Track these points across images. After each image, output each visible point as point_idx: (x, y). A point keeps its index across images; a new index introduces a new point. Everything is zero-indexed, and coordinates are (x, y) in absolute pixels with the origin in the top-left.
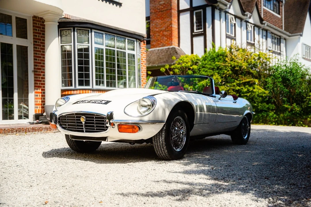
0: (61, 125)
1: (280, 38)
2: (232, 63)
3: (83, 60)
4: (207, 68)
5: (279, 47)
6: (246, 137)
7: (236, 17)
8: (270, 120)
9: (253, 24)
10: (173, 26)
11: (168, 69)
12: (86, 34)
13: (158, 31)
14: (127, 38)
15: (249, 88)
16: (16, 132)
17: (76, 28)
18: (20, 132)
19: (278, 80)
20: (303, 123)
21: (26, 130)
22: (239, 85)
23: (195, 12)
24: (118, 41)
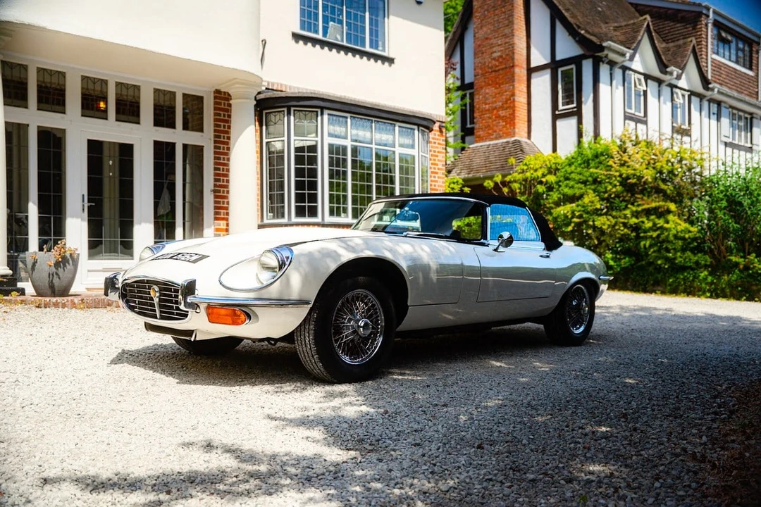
0: (125, 302)
1: (752, 118)
2: (624, 170)
3: (305, 168)
4: (574, 180)
5: (749, 134)
6: (582, 329)
7: (648, 77)
8: (701, 288)
9: (688, 91)
10: (517, 99)
11: (499, 182)
12: (311, 120)
13: (489, 110)
14: (398, 124)
15: (657, 221)
17: (292, 109)
19: (719, 205)
22: (636, 214)
23: (560, 70)
24: (379, 129)
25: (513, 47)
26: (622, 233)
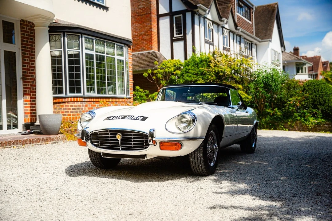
0: (92, 143)
1: (252, 44)
2: (216, 69)
3: (74, 66)
4: (191, 73)
5: (251, 51)
6: (254, 145)
7: (213, 22)
9: (229, 30)
10: (153, 30)
11: (150, 74)
12: (76, 40)
13: (137, 35)
14: (116, 43)
16: (14, 145)
17: (66, 33)
18: (17, 144)
19: (260, 86)
20: (284, 127)
21: (23, 142)
23: (174, 17)
24: (108, 46)
25: (150, 3)
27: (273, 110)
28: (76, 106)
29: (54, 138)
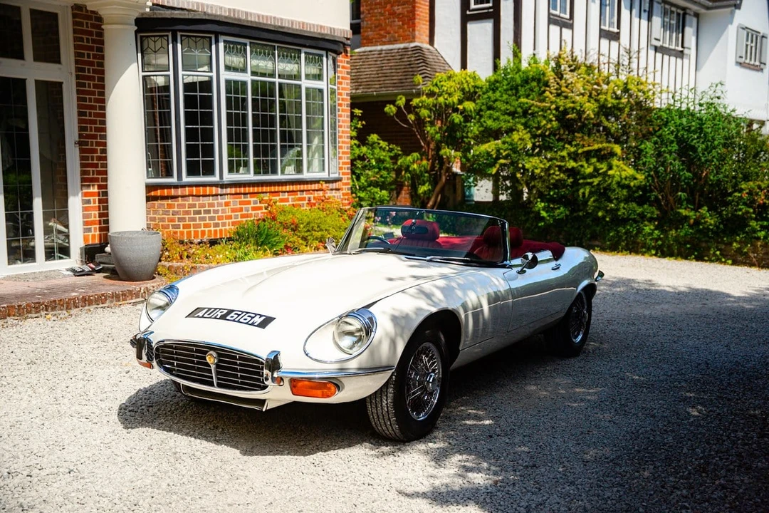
0: (160, 364)
1: (685, 14)
2: (561, 102)
3: (197, 112)
4: (500, 110)
5: (680, 35)
6: (580, 337)
8: (645, 243)
11: (402, 106)
12: (204, 48)
13: (380, 4)
14: (304, 50)
15: (599, 165)
16: (47, 310)
17: (179, 34)
18: (54, 309)
19: (670, 148)
20: (721, 254)
21: (68, 303)
22: (574, 156)
24: (283, 57)
26: (557, 178)
27: (696, 210)
28: (203, 206)
29: (140, 291)
